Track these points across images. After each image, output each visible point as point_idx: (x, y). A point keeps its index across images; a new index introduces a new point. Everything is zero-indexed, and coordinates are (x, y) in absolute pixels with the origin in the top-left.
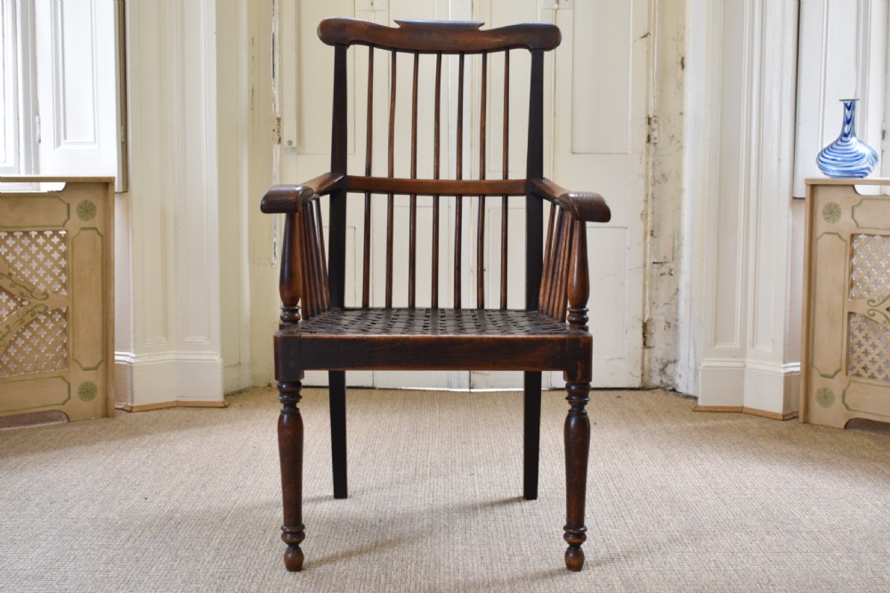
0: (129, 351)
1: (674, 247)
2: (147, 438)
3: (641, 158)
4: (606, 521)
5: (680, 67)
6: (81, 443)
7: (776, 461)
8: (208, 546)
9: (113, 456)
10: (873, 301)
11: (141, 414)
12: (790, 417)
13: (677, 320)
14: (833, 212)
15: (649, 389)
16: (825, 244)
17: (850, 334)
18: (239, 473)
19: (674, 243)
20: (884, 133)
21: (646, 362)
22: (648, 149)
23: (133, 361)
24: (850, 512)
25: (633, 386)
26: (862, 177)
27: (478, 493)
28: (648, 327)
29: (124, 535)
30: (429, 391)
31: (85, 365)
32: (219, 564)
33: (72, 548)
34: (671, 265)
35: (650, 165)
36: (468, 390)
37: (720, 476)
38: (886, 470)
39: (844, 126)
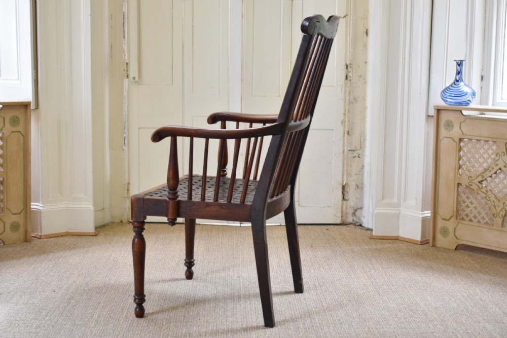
0: (39, 202)
1: (361, 141)
2: (51, 255)
3: (342, 89)
4: (312, 304)
5: (365, 35)
6: (13, 258)
7: (412, 269)
8: (92, 318)
9: (33, 266)
10: (471, 177)
11: (46, 239)
12: (424, 243)
13: (363, 184)
14: (449, 125)
15: (346, 225)
16: (445, 143)
17: (458, 195)
18: (106, 276)
19: (361, 139)
20: (482, 77)
21: (344, 209)
22: (346, 83)
23: (41, 209)
24: (448, 300)
25: (336, 223)
26: (466, 105)
27: (242, 288)
28: (346, 188)
29: (44, 313)
30: (216, 225)
31: (13, 212)
32: (98, 328)
33: (16, 320)
34: (359, 152)
35: (347, 93)
36: (239, 225)
37: (379, 278)
38: (473, 275)
39: (456, 75)
